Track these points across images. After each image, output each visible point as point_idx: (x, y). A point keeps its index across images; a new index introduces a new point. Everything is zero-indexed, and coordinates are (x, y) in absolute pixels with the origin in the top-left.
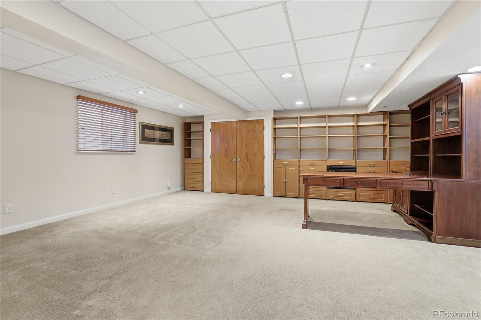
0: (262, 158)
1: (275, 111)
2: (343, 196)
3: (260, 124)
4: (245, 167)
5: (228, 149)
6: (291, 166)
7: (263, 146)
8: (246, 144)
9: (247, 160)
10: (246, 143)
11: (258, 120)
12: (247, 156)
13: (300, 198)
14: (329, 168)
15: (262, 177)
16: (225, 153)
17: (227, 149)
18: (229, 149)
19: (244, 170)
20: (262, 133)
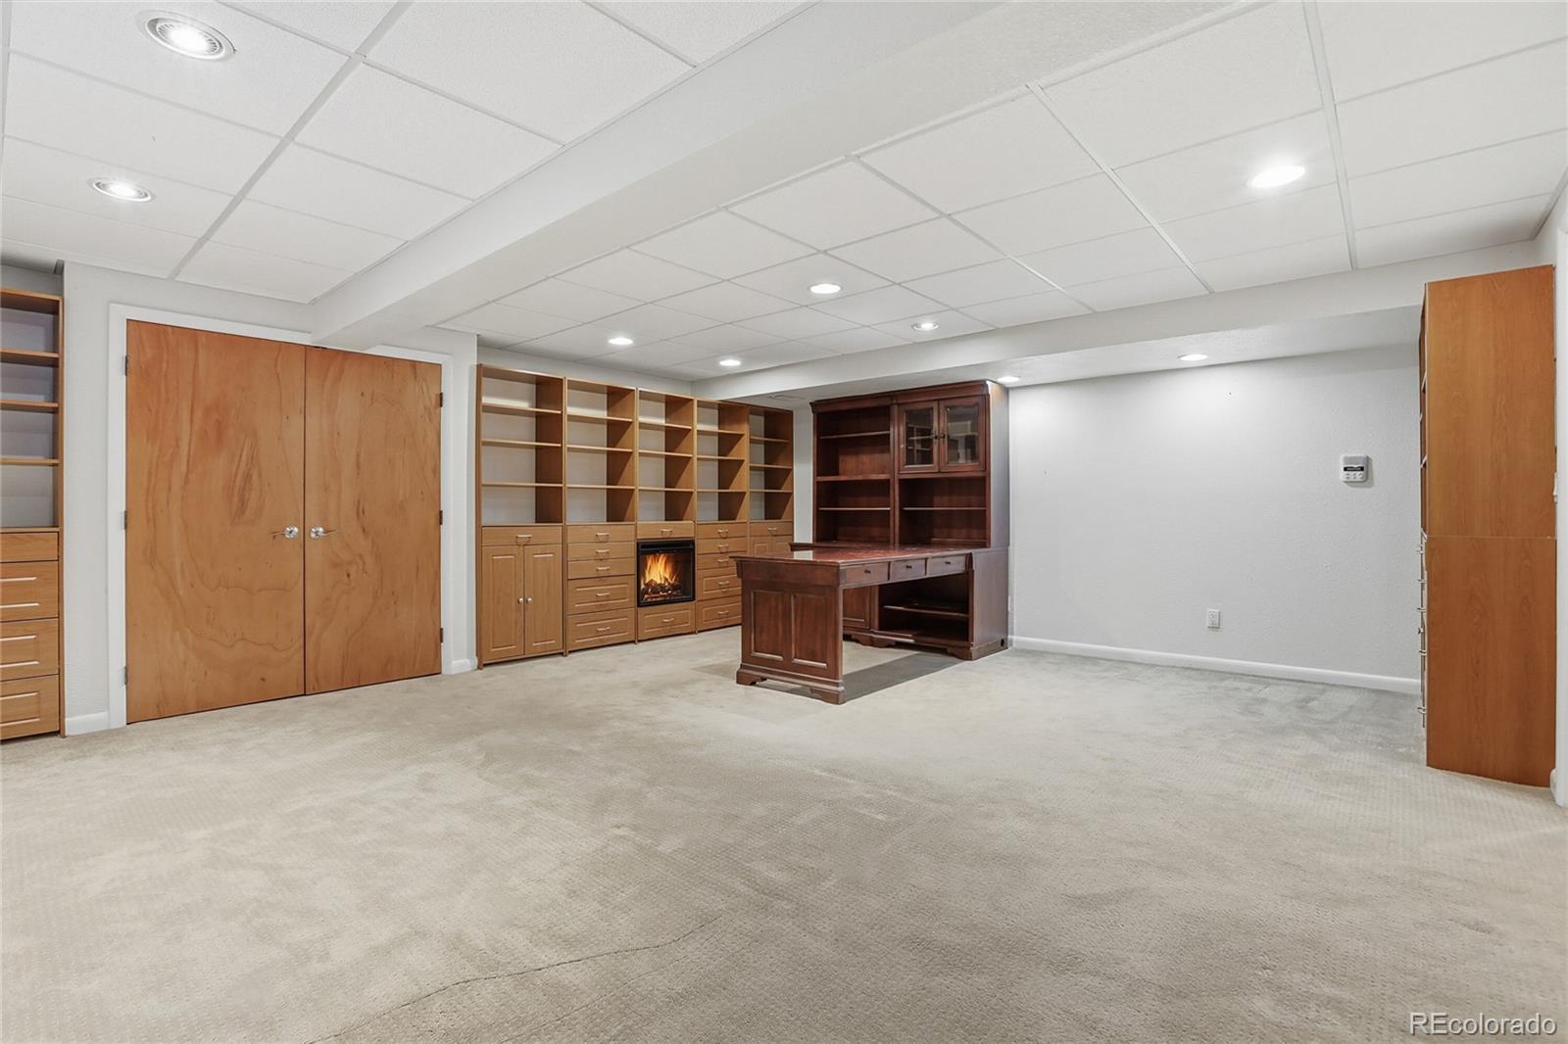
0: (433, 521)
1: (484, 345)
2: (672, 624)
3: (425, 380)
4: (350, 563)
5: (255, 478)
6: (539, 548)
7: (436, 471)
8: (358, 460)
9: (364, 530)
10: (358, 456)
11: (414, 364)
12: (360, 512)
13: (570, 652)
14: (644, 546)
15: (434, 597)
16: (236, 499)
17: (248, 477)
18: (260, 476)
19: (348, 575)
20: (430, 420)
